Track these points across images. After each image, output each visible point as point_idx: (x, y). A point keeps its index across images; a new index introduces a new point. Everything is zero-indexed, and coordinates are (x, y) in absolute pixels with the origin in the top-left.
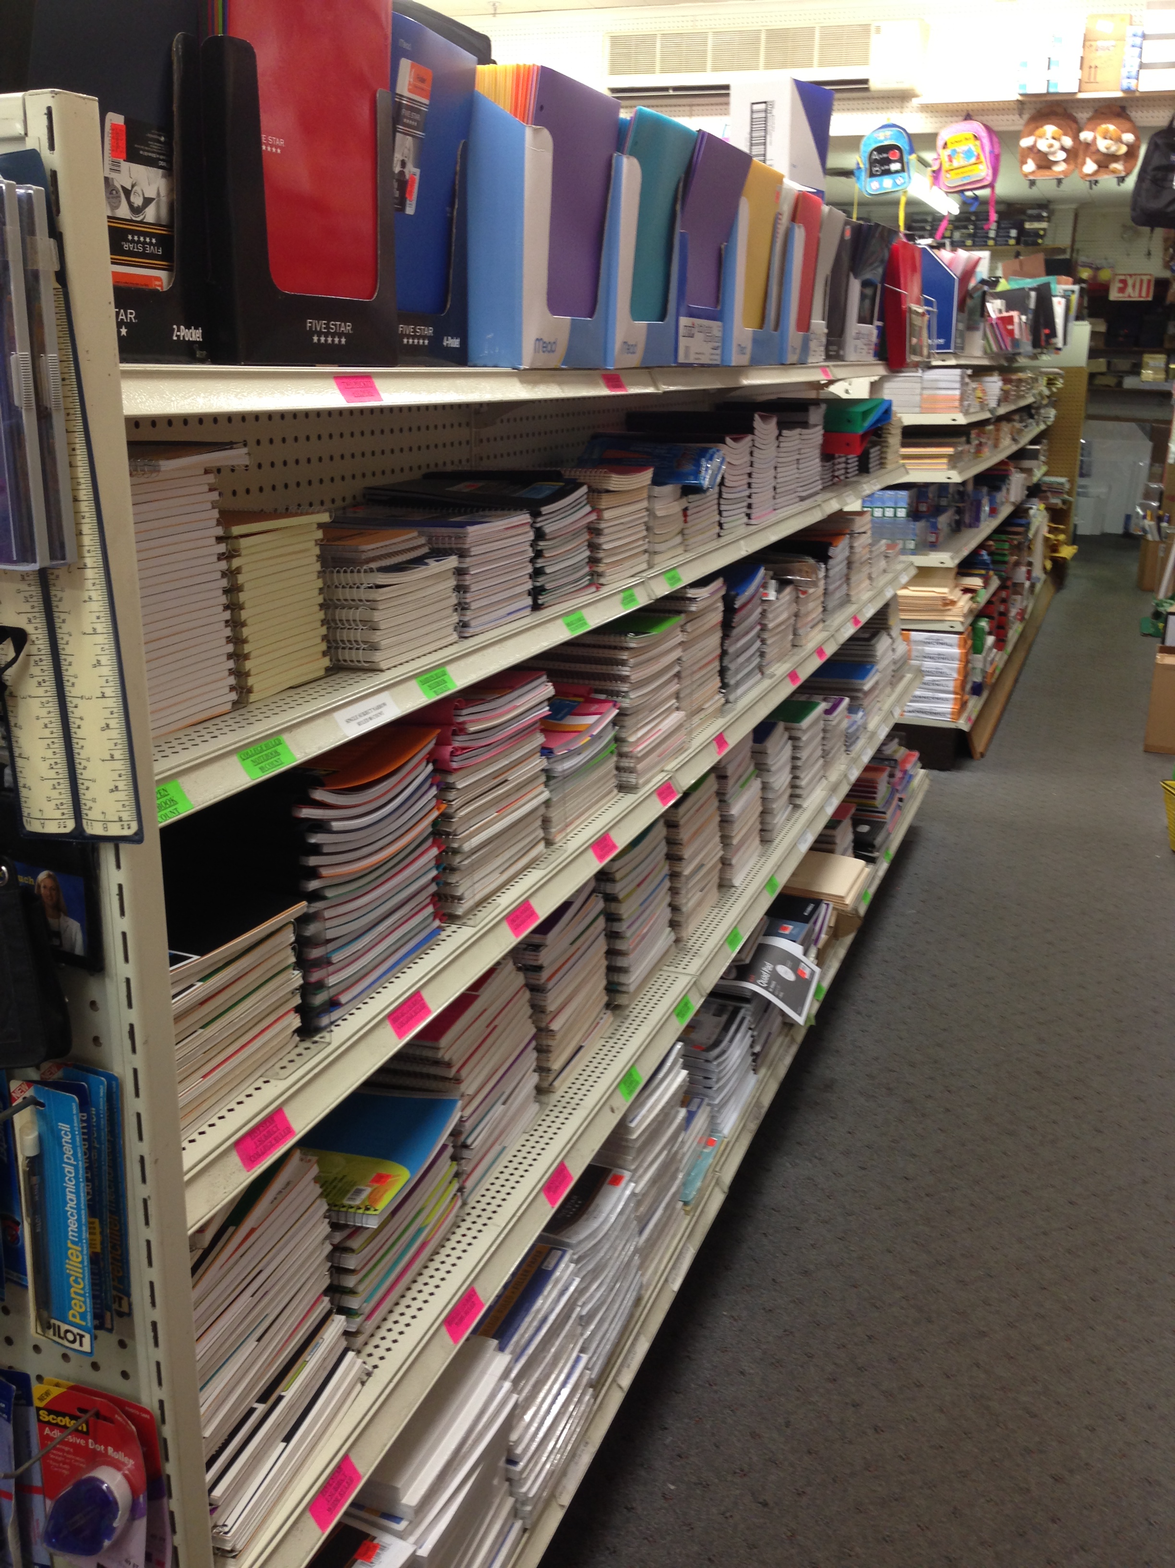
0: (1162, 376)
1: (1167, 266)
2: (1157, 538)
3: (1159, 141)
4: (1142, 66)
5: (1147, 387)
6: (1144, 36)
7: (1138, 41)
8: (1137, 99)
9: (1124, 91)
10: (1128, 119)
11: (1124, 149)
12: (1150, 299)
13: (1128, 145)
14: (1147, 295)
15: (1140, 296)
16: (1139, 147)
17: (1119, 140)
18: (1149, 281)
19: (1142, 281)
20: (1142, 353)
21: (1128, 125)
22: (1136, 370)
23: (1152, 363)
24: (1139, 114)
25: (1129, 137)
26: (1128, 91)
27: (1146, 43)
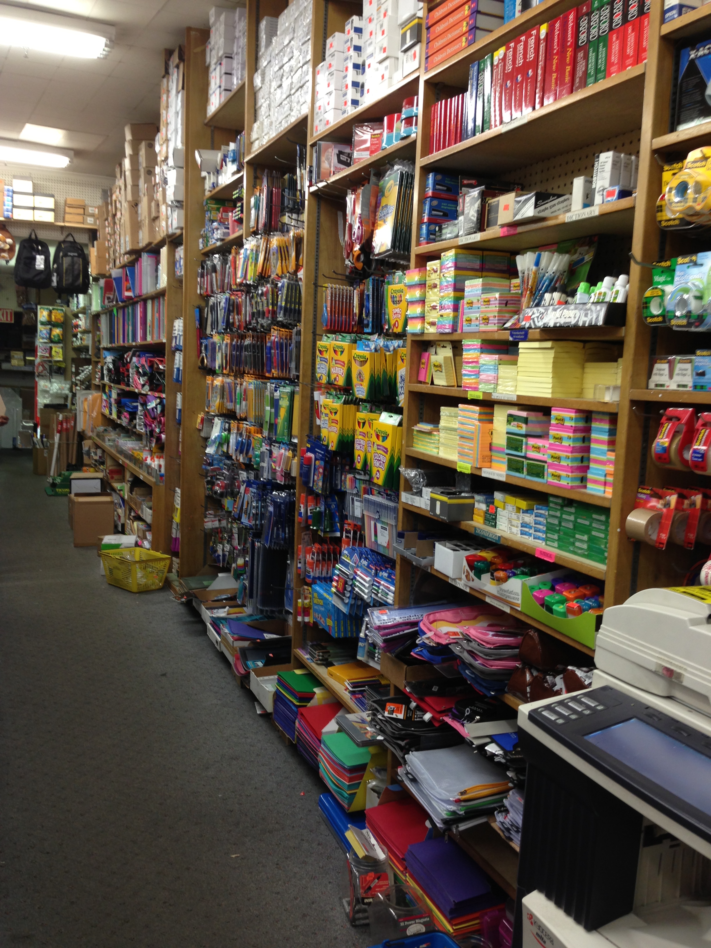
0: (22, 363)
1: (20, 305)
2: (42, 447)
3: (26, 245)
4: (13, 206)
5: (15, 369)
6: (13, 192)
7: (11, 194)
8: (11, 222)
9: (5, 217)
10: (7, 231)
11: (8, 247)
12: (13, 322)
13: (9, 245)
14: (11, 320)
15: (7, 320)
16: (15, 246)
17: (5, 242)
18: (11, 313)
19: (7, 313)
20: (9, 351)
21: (8, 235)
22: (8, 359)
23: (16, 356)
24: (13, 229)
25: (9, 241)
26: (7, 218)
27: (15, 195)
